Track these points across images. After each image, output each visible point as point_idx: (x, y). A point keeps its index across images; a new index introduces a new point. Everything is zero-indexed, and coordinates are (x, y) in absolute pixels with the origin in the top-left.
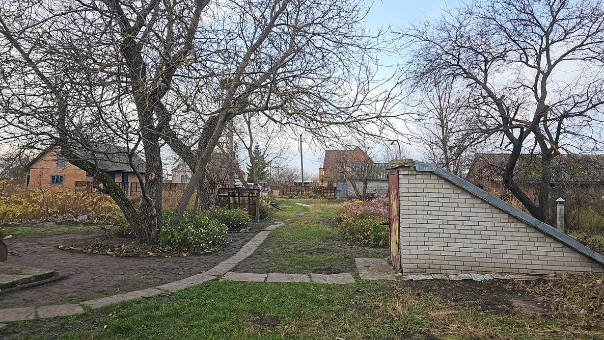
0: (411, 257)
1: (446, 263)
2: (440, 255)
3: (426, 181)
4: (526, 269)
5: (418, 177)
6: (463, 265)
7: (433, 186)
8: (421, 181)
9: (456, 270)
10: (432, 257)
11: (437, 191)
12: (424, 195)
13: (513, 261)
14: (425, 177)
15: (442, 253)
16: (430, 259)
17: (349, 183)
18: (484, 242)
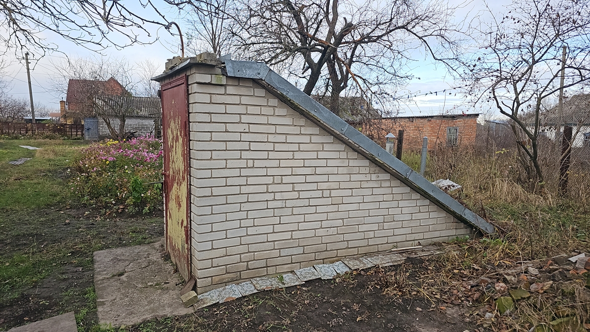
0: (214, 254)
1: (276, 253)
2: (268, 241)
3: (245, 100)
4: (387, 243)
5: (230, 90)
6: (304, 253)
7: (257, 110)
8: (236, 100)
9: (292, 263)
10: (253, 248)
11: (263, 120)
12: (241, 128)
13: (371, 234)
14: (243, 91)
15: (271, 237)
16: (249, 252)
17: (101, 120)
18: (335, 208)
